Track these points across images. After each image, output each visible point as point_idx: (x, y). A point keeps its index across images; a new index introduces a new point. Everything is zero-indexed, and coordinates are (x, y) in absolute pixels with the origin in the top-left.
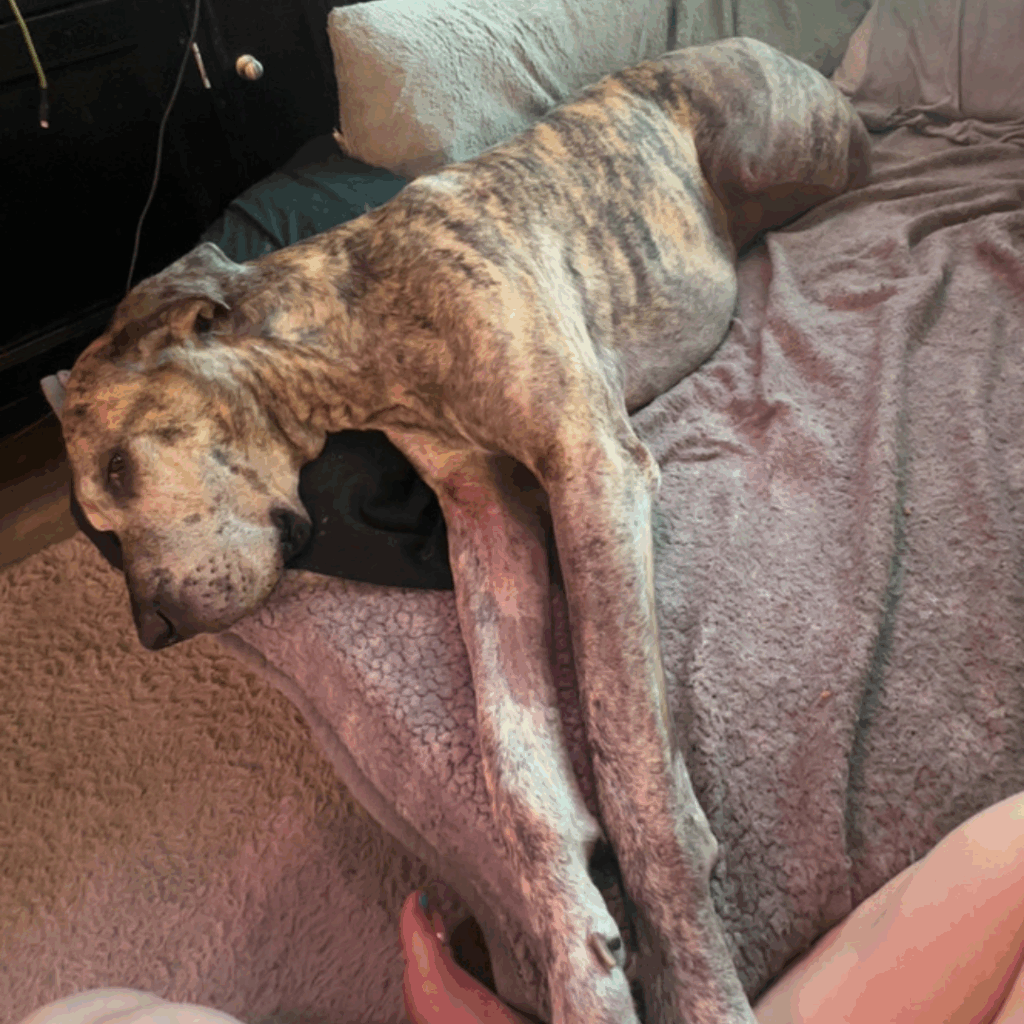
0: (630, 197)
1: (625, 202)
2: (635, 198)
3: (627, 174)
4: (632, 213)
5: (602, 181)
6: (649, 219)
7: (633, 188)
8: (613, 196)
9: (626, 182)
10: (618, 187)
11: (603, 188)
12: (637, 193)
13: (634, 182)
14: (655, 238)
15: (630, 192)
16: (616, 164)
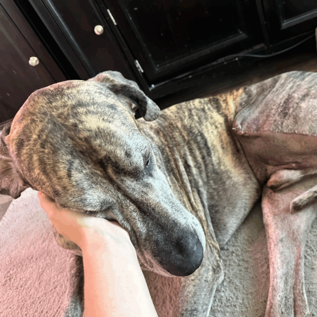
0: (197, 125)
1: (196, 127)
2: (200, 125)
3: (197, 115)
4: (199, 132)
5: (187, 118)
6: (206, 135)
7: (199, 121)
8: (191, 124)
9: (196, 118)
10: (193, 120)
11: (187, 121)
12: (200, 123)
13: (199, 118)
14: (210, 145)
15: (198, 123)
16: (193, 111)
